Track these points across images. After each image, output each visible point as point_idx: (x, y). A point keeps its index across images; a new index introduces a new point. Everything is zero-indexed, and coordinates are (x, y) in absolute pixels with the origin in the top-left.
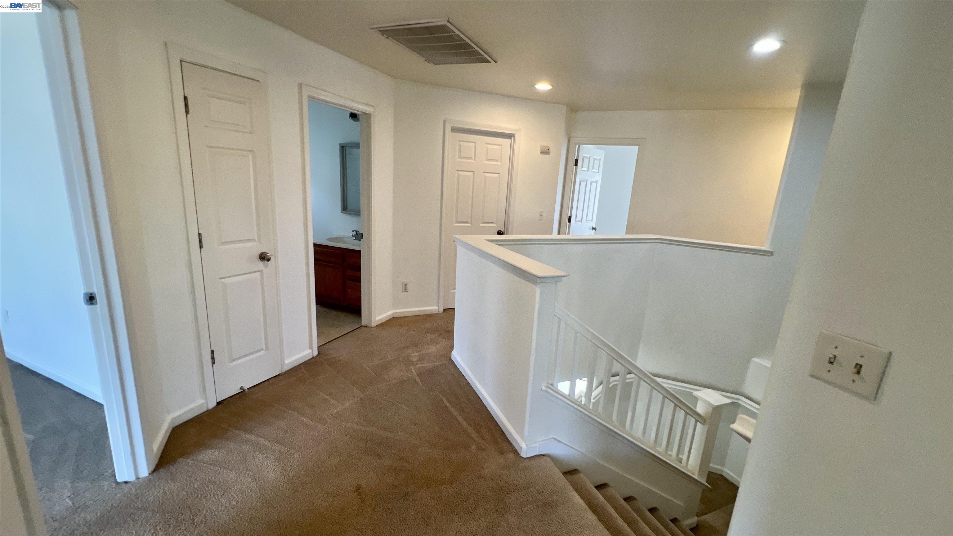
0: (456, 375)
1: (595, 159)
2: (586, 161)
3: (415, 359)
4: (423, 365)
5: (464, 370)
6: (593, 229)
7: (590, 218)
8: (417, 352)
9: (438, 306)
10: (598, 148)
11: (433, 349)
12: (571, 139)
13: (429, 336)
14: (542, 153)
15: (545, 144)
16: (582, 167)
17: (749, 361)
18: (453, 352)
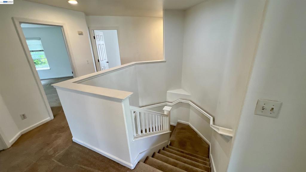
0: (81, 149)
1: (100, 36)
2: (98, 36)
3: (52, 153)
4: (59, 154)
5: (84, 144)
6: (107, 62)
7: (105, 59)
8: (50, 148)
9: (50, 117)
10: (101, 31)
11: (59, 141)
12: (90, 28)
13: (53, 135)
14: (79, 34)
15: (81, 30)
16: (97, 39)
17: (166, 92)
18: (73, 138)
